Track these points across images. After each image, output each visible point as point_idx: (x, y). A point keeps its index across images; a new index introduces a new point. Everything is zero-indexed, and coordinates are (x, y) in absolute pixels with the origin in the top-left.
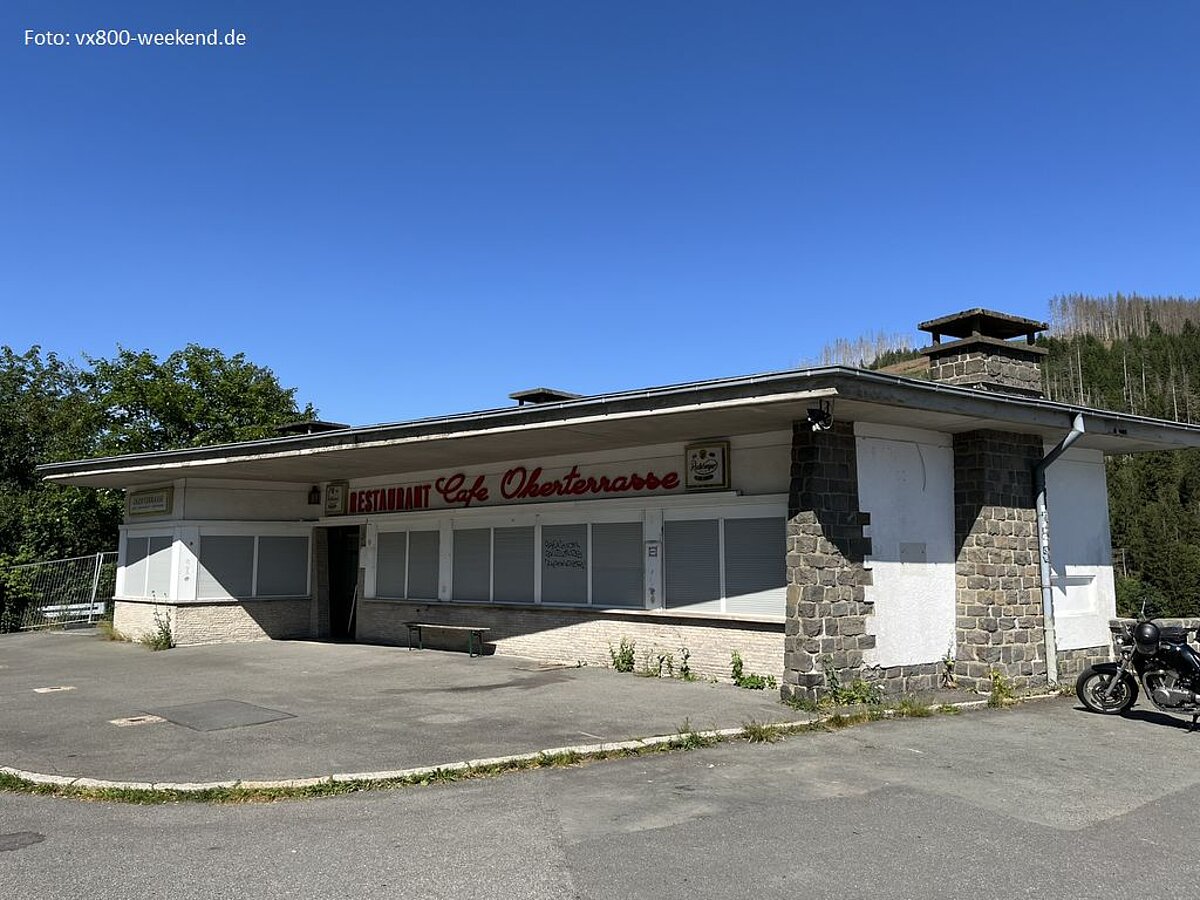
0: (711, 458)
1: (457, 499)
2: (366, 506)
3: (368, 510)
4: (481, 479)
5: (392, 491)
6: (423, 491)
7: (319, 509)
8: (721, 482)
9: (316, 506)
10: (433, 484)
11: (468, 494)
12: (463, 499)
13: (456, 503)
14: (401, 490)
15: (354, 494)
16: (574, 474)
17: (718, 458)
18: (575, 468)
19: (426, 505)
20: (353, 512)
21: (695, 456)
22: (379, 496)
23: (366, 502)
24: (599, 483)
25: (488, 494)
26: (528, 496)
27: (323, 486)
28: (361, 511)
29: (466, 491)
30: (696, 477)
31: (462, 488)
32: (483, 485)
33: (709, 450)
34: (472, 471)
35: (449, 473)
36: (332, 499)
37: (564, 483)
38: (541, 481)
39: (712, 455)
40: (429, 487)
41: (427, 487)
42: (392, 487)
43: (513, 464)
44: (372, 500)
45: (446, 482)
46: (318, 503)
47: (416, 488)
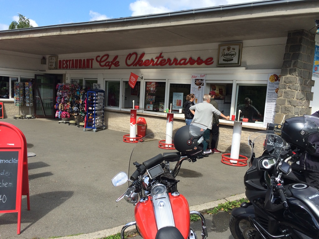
0: (233, 50)
1: (105, 65)
2: (66, 66)
3: (67, 68)
4: (116, 57)
5: (76, 61)
6: (90, 61)
7: (46, 67)
8: (237, 62)
9: (44, 65)
10: (95, 58)
11: (110, 63)
12: (108, 65)
13: (105, 67)
14: (80, 60)
15: (60, 61)
16: (160, 56)
17: (237, 51)
18: (161, 54)
19: (92, 67)
20: (60, 68)
21: (224, 50)
22: (71, 62)
23: (65, 65)
24: (172, 61)
25: (119, 64)
26: (138, 65)
27: (47, 57)
28: (63, 68)
29: (109, 62)
30: (224, 60)
31: (108, 60)
32: (117, 60)
33: (232, 47)
34: (112, 54)
35: (101, 54)
36: (51, 62)
37: (155, 61)
38: (144, 59)
39: (234, 49)
40: (93, 59)
41: (92, 60)
42: (77, 59)
43: (131, 51)
44: (68, 63)
45: (100, 58)
46: (45, 64)
47: (87, 59)
